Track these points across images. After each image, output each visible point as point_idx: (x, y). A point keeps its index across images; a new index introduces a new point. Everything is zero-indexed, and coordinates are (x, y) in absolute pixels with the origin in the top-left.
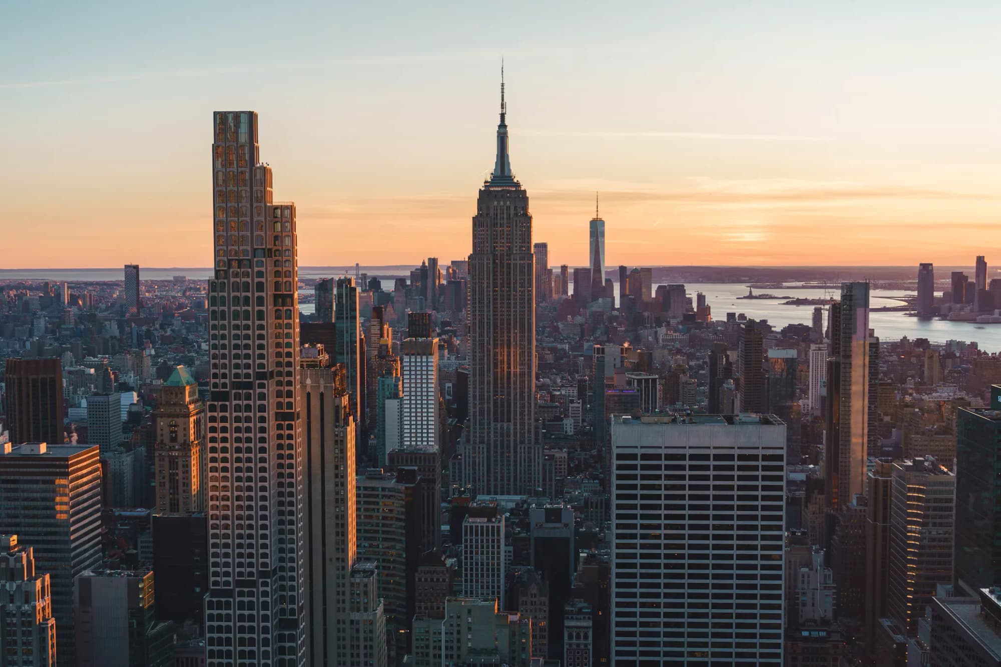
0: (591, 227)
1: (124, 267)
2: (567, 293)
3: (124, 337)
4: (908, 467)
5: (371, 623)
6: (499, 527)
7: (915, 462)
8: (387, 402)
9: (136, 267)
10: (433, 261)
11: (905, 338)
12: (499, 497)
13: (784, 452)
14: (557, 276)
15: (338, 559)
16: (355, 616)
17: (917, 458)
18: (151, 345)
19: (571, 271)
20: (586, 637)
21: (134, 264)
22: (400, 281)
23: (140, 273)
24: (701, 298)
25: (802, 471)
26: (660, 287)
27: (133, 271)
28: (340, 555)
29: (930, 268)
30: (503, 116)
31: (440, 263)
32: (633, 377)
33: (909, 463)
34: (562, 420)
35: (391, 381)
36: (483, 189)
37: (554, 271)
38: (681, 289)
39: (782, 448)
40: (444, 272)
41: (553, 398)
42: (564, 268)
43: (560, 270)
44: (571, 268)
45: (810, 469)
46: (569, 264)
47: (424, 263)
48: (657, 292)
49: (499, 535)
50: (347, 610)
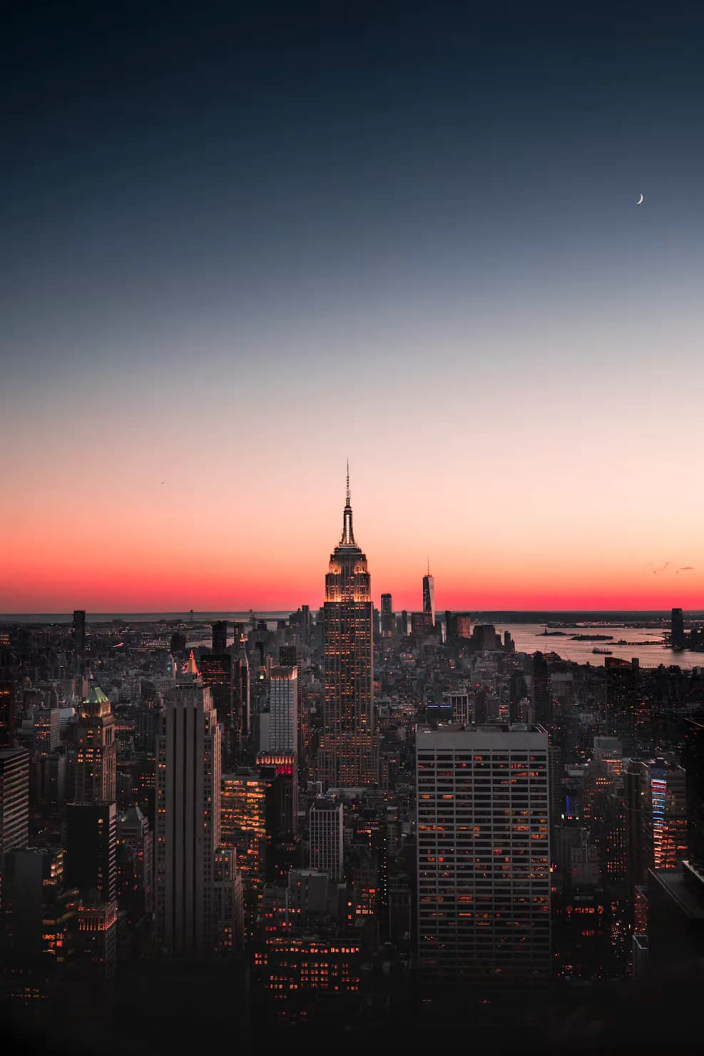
0: (424, 582)
1: (73, 613)
2: (406, 631)
3: (71, 665)
4: (652, 765)
5: (231, 890)
6: (338, 814)
7: (657, 760)
8: (261, 715)
9: (82, 613)
10: (306, 608)
11: (661, 665)
12: (345, 789)
13: (546, 754)
14: (399, 620)
15: (205, 839)
16: (217, 885)
17: (659, 758)
18: (90, 672)
19: (409, 614)
20: (406, 901)
21: (81, 609)
22: (281, 623)
23: (86, 616)
24: (507, 635)
25: (579, 769)
26: (476, 627)
27: (80, 615)
28: (207, 836)
29: (680, 612)
30: (348, 500)
31: (311, 609)
32: (449, 695)
33: (653, 762)
34: (396, 729)
35: (264, 699)
36: (333, 554)
37: (396, 615)
38: (492, 629)
39: (545, 751)
40: (314, 616)
41: (392, 711)
42: (404, 613)
43: (401, 614)
44: (409, 612)
45: (585, 767)
46: (408, 610)
47: (299, 609)
48: (474, 631)
49: (338, 819)
50: (212, 880)
